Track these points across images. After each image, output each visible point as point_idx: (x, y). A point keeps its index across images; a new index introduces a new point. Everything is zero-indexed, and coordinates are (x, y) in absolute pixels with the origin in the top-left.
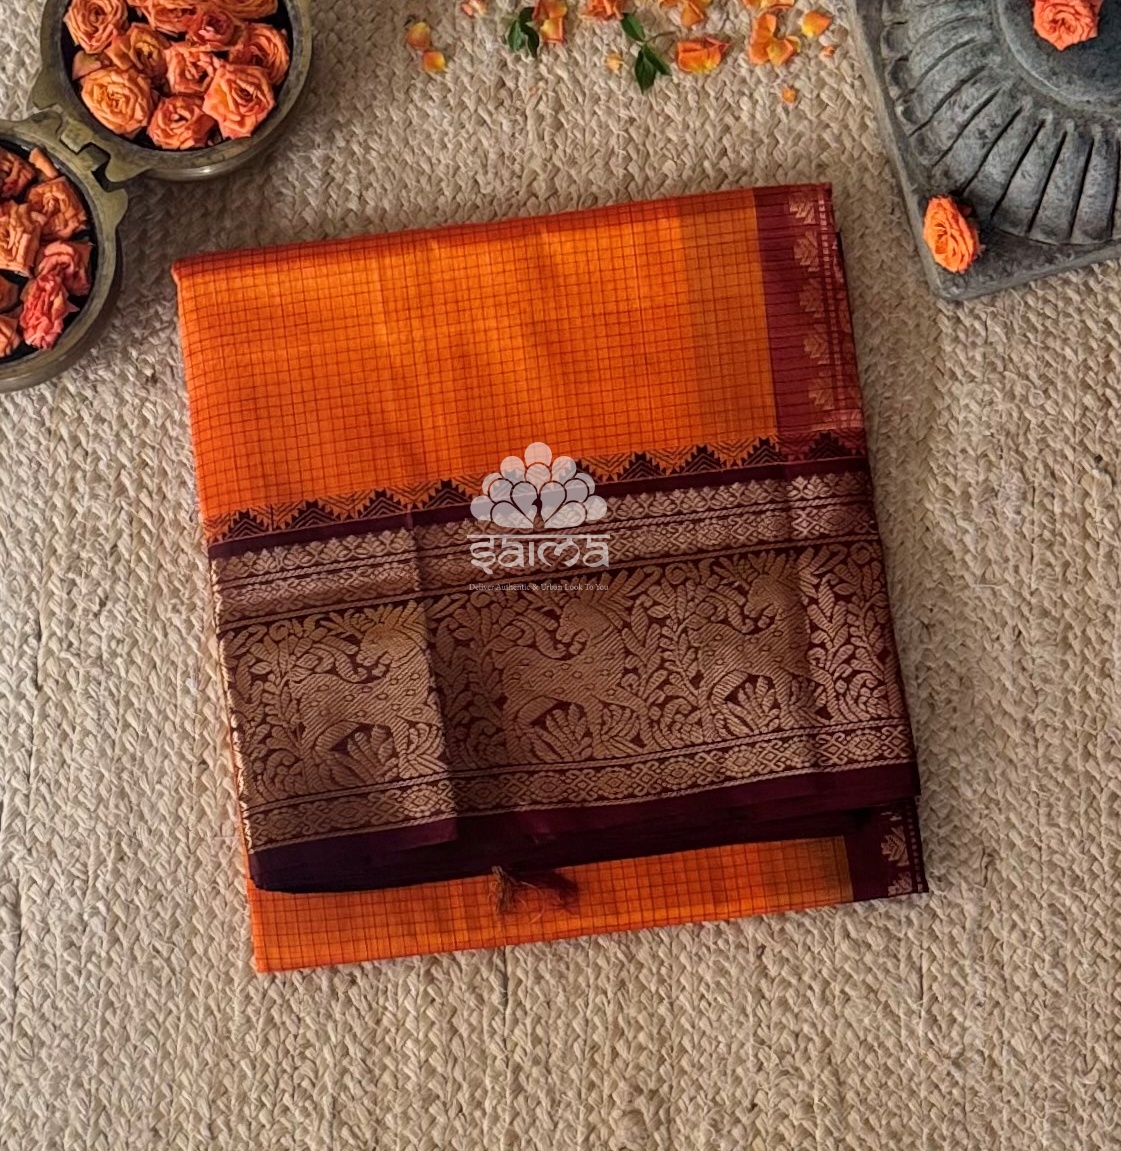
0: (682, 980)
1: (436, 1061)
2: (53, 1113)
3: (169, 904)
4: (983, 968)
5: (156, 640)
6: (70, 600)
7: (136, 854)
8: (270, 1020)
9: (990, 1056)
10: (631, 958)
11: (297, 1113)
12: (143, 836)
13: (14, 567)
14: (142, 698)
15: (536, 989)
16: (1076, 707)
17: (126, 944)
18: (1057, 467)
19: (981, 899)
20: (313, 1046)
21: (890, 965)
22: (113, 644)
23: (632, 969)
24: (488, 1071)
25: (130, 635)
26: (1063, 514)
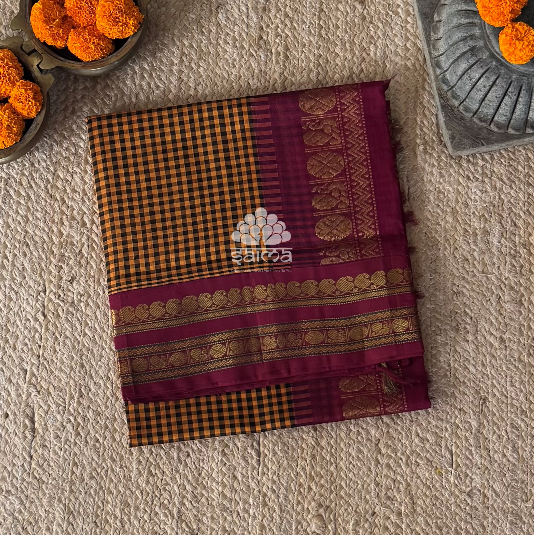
0: (341, 455)
1: (227, 492)
2: (48, 514)
3: (103, 417)
4: (481, 451)
5: (100, 294)
6: (60, 275)
7: (88, 394)
8: (150, 472)
9: (483, 492)
10: (318, 444)
11: (162, 516)
12: (92, 386)
13: (34, 259)
14: (93, 322)
15: (274, 458)
16: (525, 333)
17: (83, 436)
18: (517, 221)
19: (479, 419)
20: (170, 485)
21: (437, 449)
22: (79, 297)
23: (319, 449)
24: (251, 496)
25: (87, 292)
26: (520, 243)
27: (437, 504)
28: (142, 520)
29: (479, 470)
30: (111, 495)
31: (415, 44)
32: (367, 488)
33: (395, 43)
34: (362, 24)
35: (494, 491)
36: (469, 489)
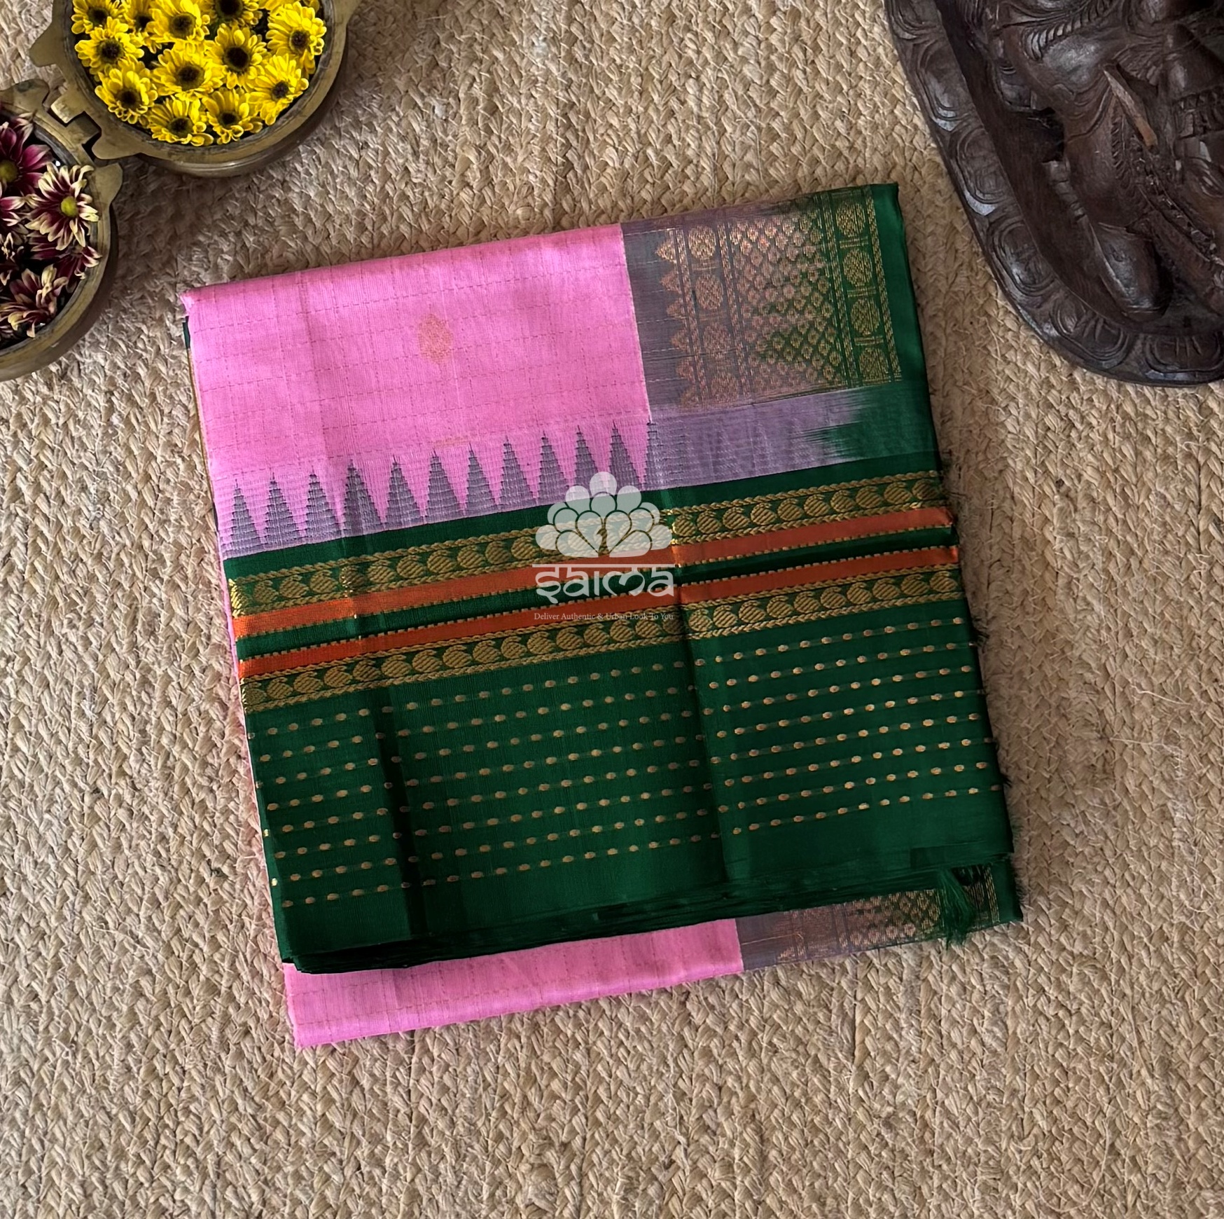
27: (816, 1142)
28: (131, 1181)
29: (913, 1066)
30: (61, 1123)
31: (788, 79)
32: (656, 1104)
33: (745, 76)
34: (668, 32)
35: (947, 1113)
36: (890, 1109)
